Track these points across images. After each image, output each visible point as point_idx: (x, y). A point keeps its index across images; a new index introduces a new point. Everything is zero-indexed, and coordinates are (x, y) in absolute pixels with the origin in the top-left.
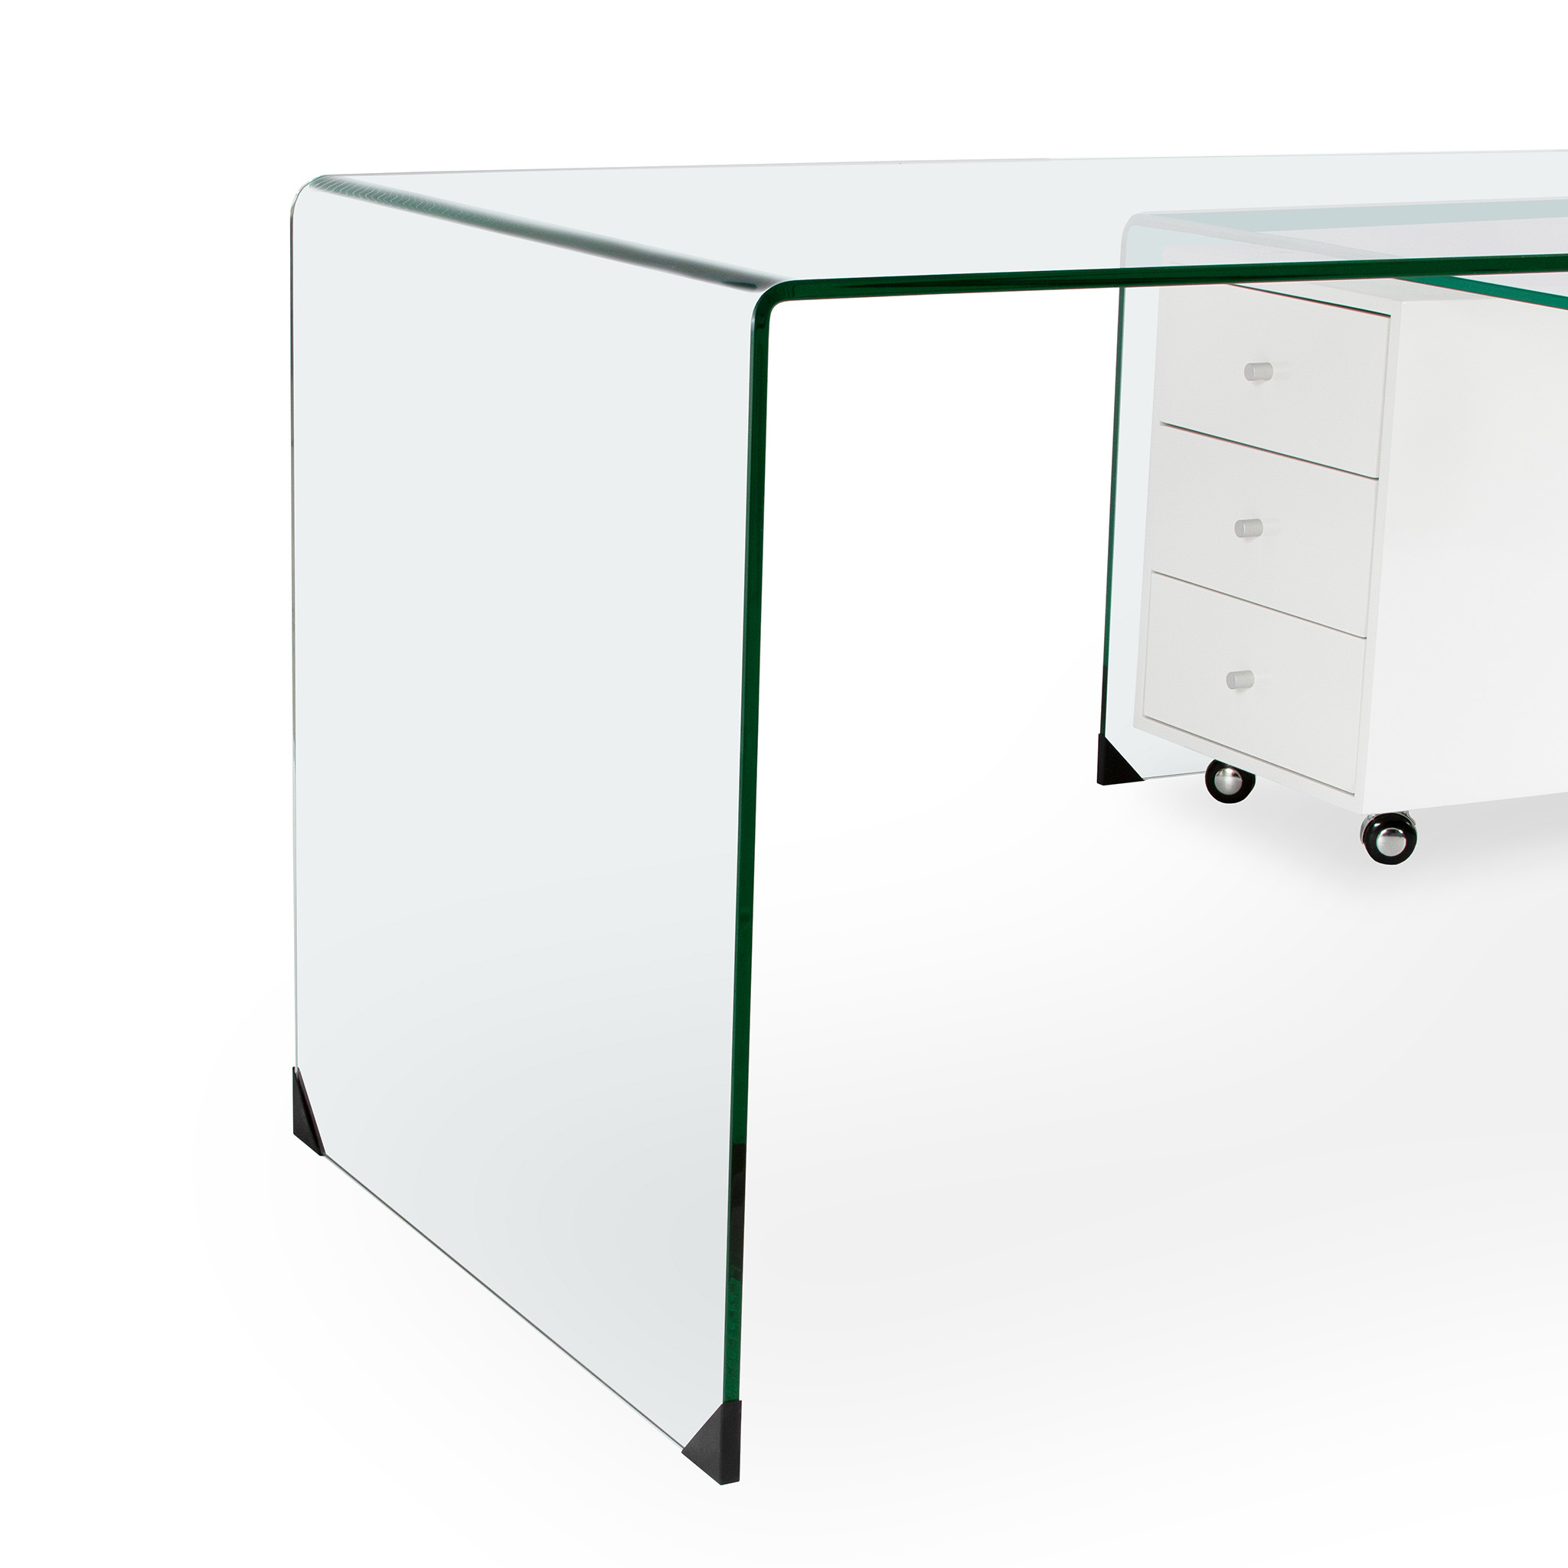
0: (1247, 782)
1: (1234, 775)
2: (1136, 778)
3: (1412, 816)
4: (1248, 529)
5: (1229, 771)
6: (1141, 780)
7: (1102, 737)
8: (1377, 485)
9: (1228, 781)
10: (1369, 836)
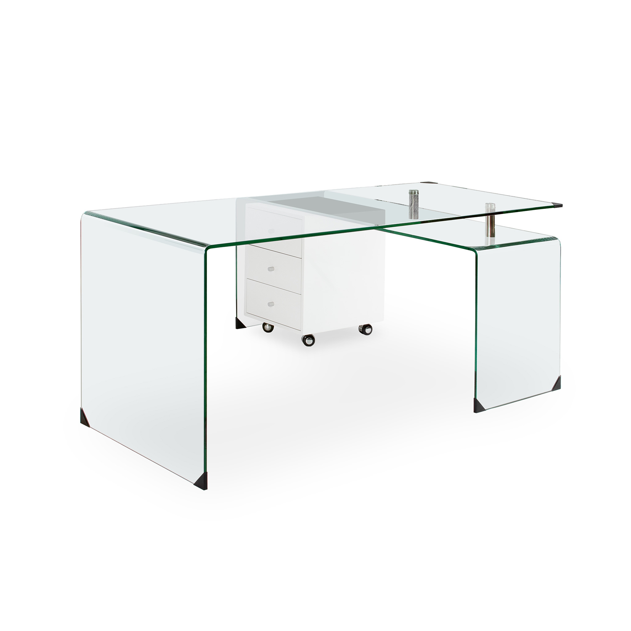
0: (272, 327)
1: (269, 326)
2: (244, 327)
3: (313, 335)
4: (271, 269)
5: (268, 325)
6: (246, 327)
7: (236, 318)
8: (301, 260)
9: (267, 327)
10: (304, 340)
